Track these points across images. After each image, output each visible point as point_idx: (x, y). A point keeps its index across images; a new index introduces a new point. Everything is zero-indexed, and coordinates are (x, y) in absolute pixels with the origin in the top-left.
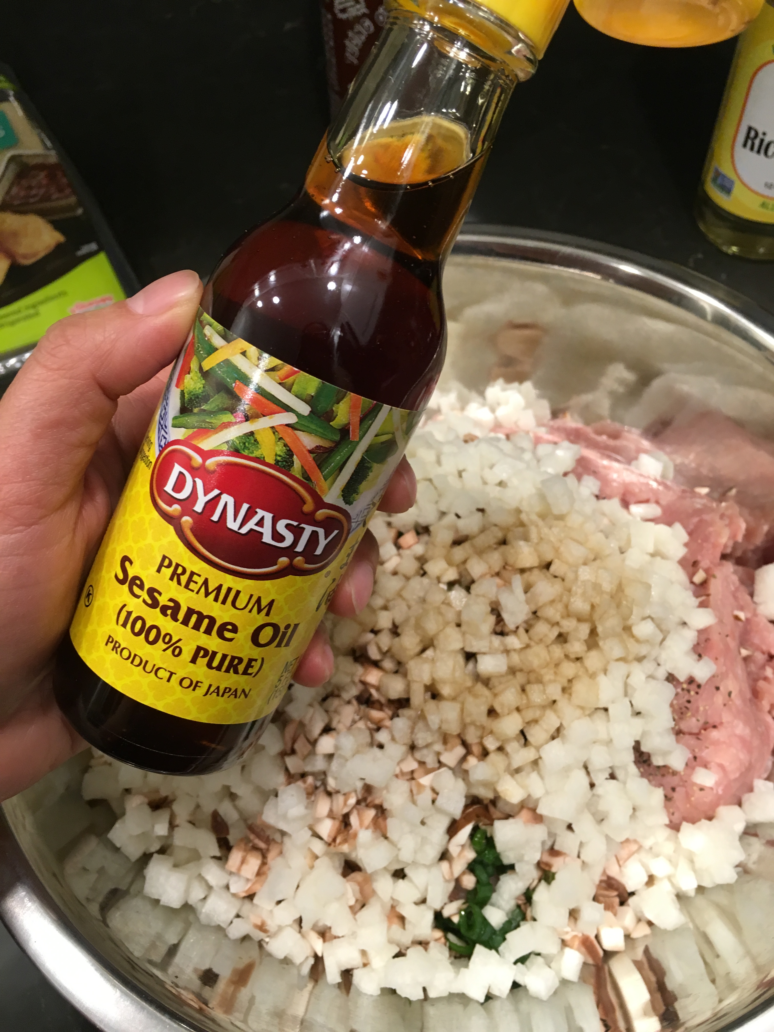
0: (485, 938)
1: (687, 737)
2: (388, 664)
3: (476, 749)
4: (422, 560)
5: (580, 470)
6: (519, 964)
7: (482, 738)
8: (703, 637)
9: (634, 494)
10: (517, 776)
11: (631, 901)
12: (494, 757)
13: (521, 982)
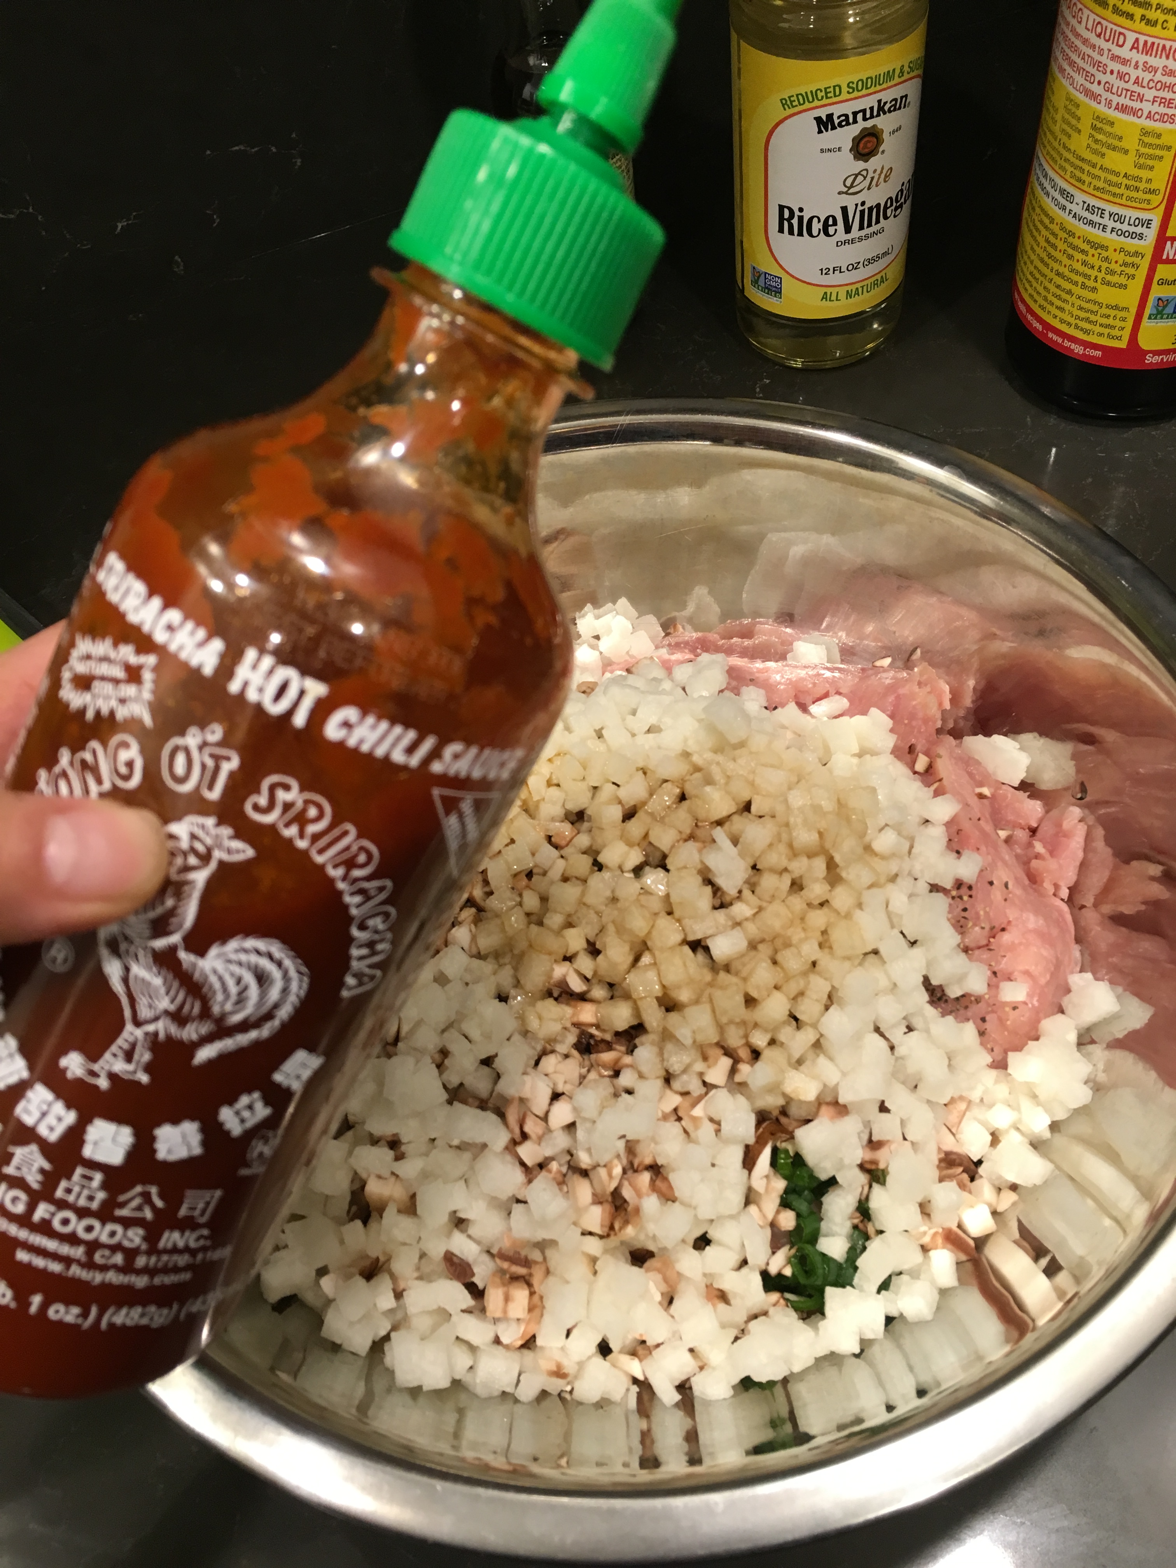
0: (831, 1278)
1: (977, 952)
2: (599, 992)
3: (744, 1053)
4: (592, 852)
5: (734, 683)
6: (883, 1292)
7: (746, 1036)
8: (954, 829)
9: (807, 692)
10: (802, 1068)
11: (981, 1170)
12: (767, 1054)
13: (894, 1313)
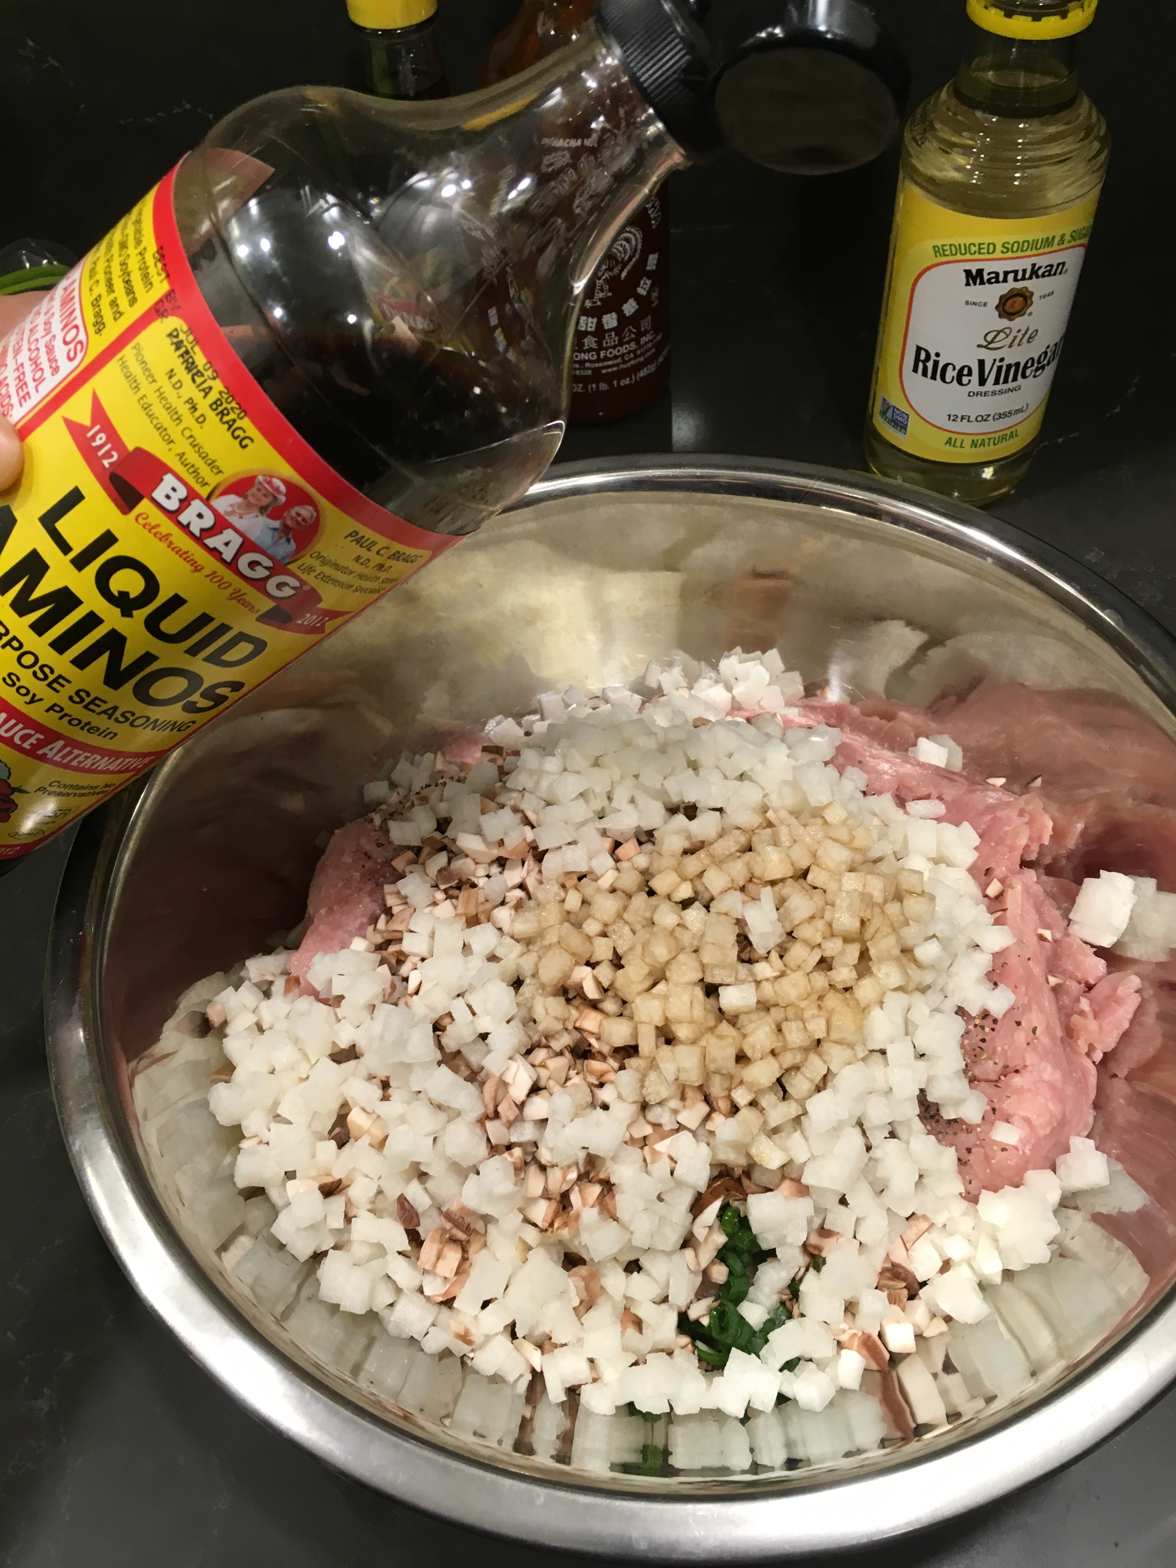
0: (741, 1341)
1: (983, 1084)
2: (610, 1005)
3: (723, 1105)
4: (647, 875)
5: (841, 760)
6: (786, 1371)
7: (730, 1090)
8: (1000, 961)
9: (910, 789)
10: (775, 1137)
11: (922, 1292)
12: (745, 1113)
13: (788, 1393)
